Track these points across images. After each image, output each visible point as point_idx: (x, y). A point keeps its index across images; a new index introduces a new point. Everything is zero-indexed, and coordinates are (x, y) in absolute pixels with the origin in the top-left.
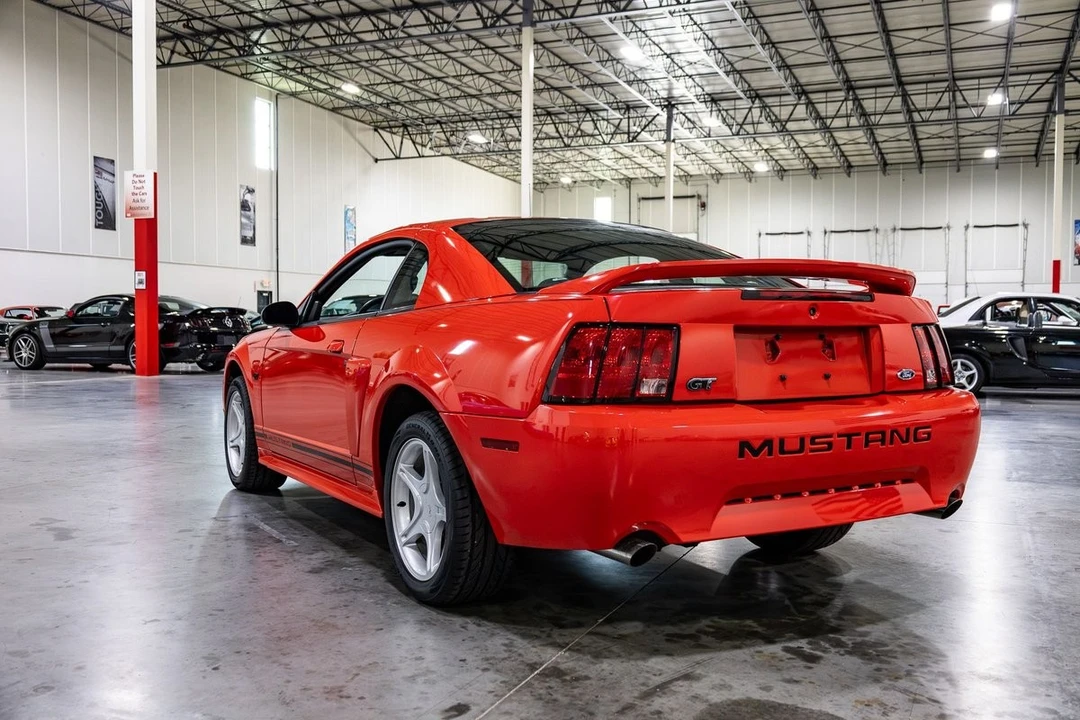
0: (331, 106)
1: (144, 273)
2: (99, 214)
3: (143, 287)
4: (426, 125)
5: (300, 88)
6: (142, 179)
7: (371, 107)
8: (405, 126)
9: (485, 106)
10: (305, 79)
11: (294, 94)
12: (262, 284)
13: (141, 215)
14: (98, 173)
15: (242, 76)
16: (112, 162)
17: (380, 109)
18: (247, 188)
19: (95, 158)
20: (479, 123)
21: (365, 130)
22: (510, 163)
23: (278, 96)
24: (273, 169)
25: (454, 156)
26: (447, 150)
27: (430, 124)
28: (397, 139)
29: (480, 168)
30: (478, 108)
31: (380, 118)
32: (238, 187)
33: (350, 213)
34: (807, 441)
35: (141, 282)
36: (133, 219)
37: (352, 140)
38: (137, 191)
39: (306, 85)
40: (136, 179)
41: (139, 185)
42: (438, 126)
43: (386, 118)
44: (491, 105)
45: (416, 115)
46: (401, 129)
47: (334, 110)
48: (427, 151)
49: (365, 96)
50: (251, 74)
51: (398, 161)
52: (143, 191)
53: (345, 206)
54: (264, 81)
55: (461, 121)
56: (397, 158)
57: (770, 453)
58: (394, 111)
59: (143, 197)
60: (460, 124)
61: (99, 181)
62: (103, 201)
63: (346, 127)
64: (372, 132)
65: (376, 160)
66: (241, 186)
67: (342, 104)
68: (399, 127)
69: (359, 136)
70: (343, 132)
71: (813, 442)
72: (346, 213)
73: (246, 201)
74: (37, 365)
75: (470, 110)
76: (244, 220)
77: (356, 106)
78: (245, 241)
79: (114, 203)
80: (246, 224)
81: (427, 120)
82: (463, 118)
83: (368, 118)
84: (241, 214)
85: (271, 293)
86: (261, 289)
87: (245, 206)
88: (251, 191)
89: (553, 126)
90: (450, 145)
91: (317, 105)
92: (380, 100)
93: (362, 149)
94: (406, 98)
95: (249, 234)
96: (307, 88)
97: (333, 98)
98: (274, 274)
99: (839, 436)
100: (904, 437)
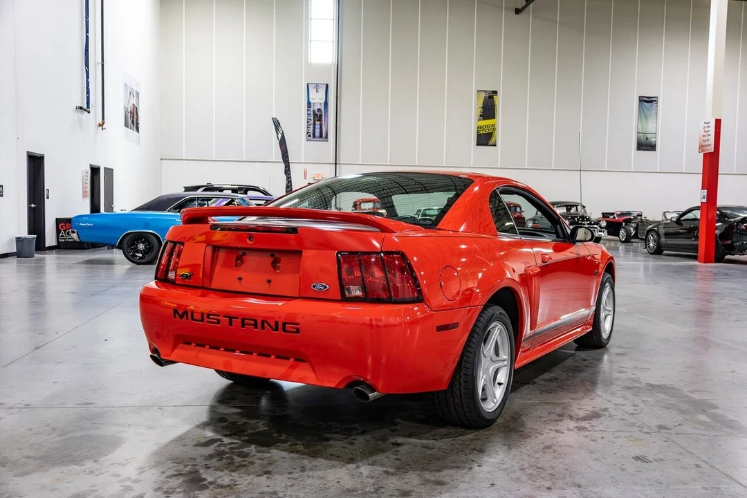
1: (706, 191)
3: (705, 201)
6: (709, 125)
13: (708, 150)
34: (205, 316)
35: (704, 198)
36: (702, 154)
38: (705, 134)
40: (706, 125)
41: (707, 129)
52: (709, 133)
57: (187, 319)
59: (708, 137)
71: (208, 317)
74: (658, 252)
99: (224, 316)
100: (274, 327)
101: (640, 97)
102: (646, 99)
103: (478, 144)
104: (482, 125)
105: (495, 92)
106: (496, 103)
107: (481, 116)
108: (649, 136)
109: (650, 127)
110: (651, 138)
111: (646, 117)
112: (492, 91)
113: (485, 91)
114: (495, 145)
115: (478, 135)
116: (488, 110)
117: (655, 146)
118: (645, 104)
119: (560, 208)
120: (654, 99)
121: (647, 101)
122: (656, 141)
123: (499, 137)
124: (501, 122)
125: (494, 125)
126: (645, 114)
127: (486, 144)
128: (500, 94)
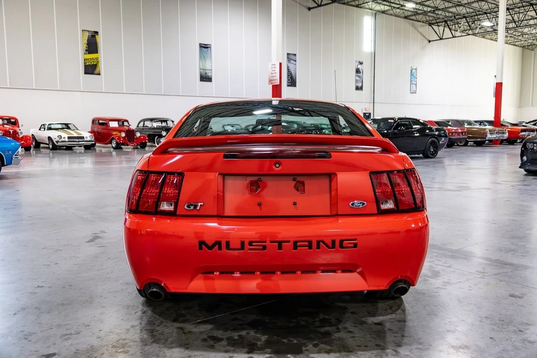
0: (403, 15)
2: (289, 80)
4: (457, 19)
5: (387, 8)
6: (275, 66)
7: (425, 13)
8: (446, 22)
9: (490, 5)
10: (387, 4)
11: (383, 12)
12: (366, 109)
13: (275, 83)
14: (289, 61)
15: (357, 6)
16: (295, 55)
17: (429, 14)
18: (359, 62)
19: (288, 54)
20: (489, 15)
21: (423, 26)
22: (510, 35)
23: (376, 13)
24: (373, 51)
25: (474, 34)
26: (470, 32)
27: (459, 19)
28: (441, 28)
29: (492, 40)
30: (486, 7)
31: (431, 18)
32: (355, 61)
33: (414, 71)
36: (271, 85)
37: (416, 32)
38: (273, 72)
39: (390, 6)
41: (274, 69)
42: (464, 19)
43: (435, 19)
44: (494, 4)
45: (451, 14)
46: (444, 23)
47: (406, 17)
48: (458, 34)
49: (421, 8)
50: (361, 4)
51: (442, 40)
53: (411, 67)
54: (367, 7)
55: (477, 15)
56: (441, 39)
58: (437, 14)
59: (275, 75)
60: (476, 17)
61: (289, 65)
62: (291, 74)
63: (413, 26)
64: (428, 26)
65: (430, 41)
66: (356, 61)
67: (410, 13)
68: (443, 22)
69: (421, 29)
70: (411, 28)
71: (251, 244)
72: (412, 71)
73: (359, 68)
75: (480, 8)
76: (357, 78)
77: (416, 14)
78: (357, 88)
79: (296, 74)
80: (358, 80)
81: (457, 17)
82: (477, 13)
83: (424, 19)
84: (356, 76)
85: (370, 114)
86: (365, 112)
87: (358, 71)
88: (361, 63)
89: (534, 11)
90: (471, 29)
91: (396, 16)
92: (429, 9)
93: (421, 36)
94: (443, 6)
95: (360, 85)
96: (390, 8)
97: (404, 11)
98: (372, 104)
99: (272, 242)
100: (330, 245)
101: (200, 44)
102: (204, 46)
103: (85, 73)
104: (88, 58)
105: (97, 33)
106: (98, 41)
107: (86, 50)
108: (207, 71)
109: (208, 66)
110: (209, 73)
111: (204, 57)
112: (94, 32)
113: (88, 31)
114: (100, 74)
115: (85, 66)
116: (92, 46)
117: (211, 79)
118: (203, 49)
119: (157, 123)
120: (209, 46)
121: (204, 47)
122: (211, 75)
123: (102, 67)
124: (103, 56)
125: (97, 59)
126: (203, 55)
127: (93, 73)
128: (100, 33)
